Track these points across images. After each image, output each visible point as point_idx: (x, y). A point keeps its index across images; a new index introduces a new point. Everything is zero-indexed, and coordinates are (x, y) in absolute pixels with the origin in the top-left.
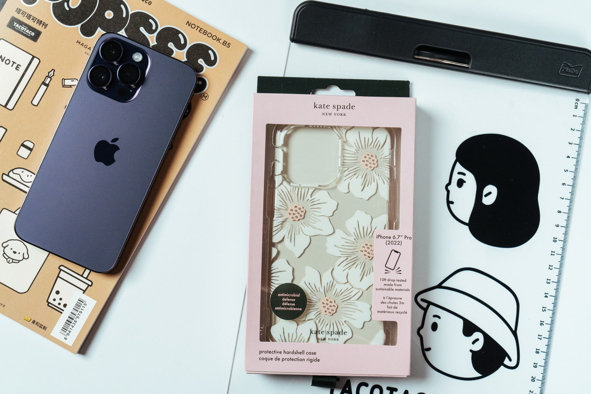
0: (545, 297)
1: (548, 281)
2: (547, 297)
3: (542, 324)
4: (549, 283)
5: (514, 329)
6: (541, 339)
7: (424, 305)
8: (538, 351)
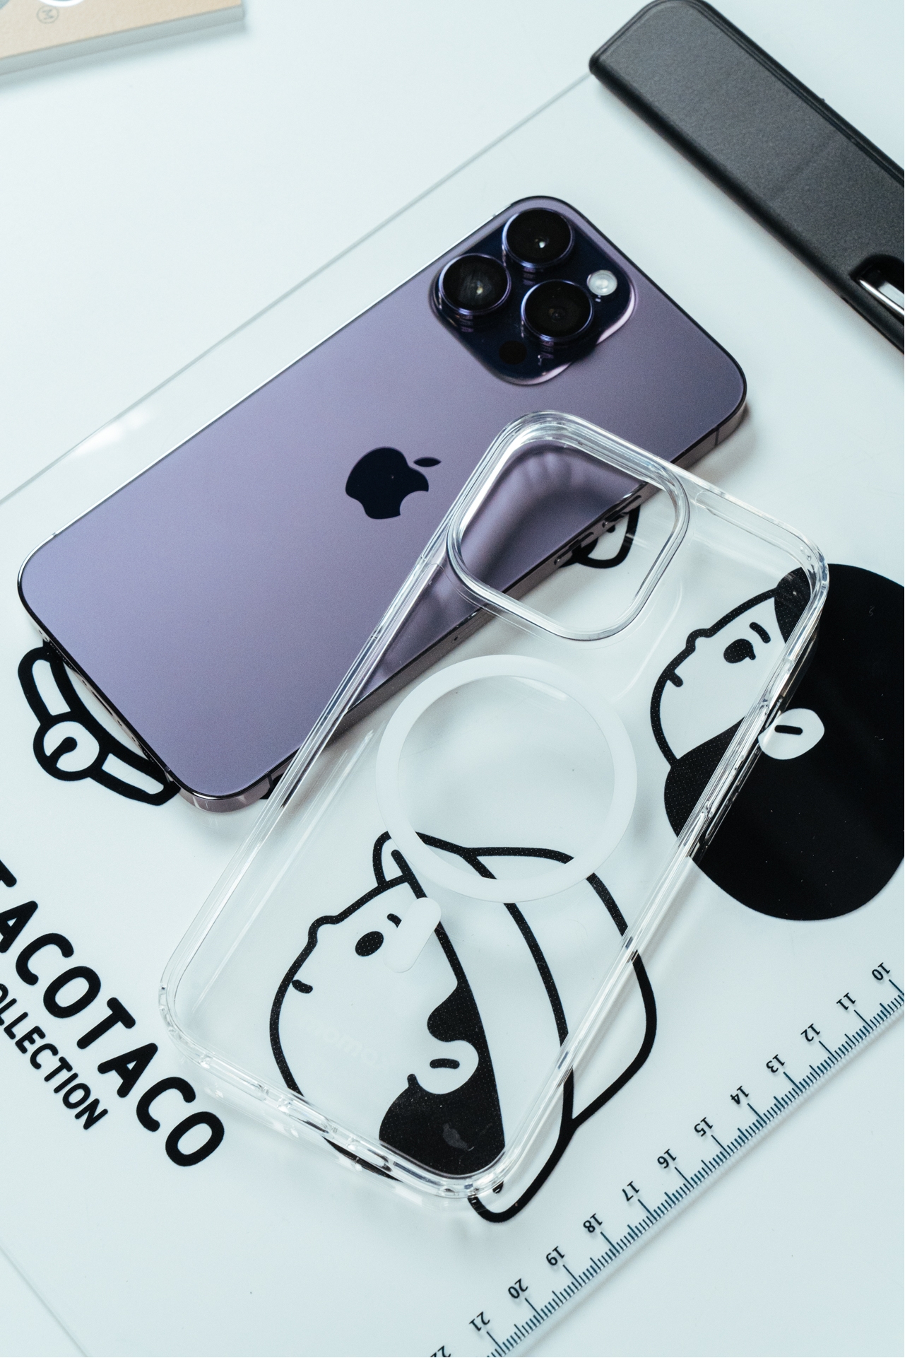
0: (733, 1098)
1: (776, 1065)
2: (738, 1102)
3: (665, 1160)
4: (773, 1071)
5: (576, 1113)
6: (628, 1199)
7: (391, 870)
8: (594, 1223)
